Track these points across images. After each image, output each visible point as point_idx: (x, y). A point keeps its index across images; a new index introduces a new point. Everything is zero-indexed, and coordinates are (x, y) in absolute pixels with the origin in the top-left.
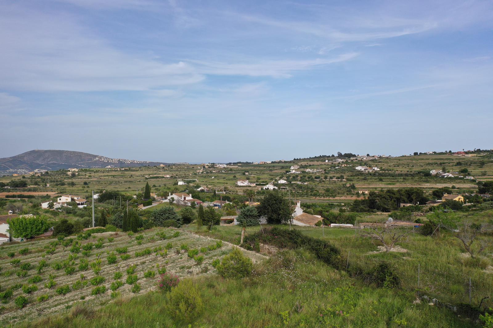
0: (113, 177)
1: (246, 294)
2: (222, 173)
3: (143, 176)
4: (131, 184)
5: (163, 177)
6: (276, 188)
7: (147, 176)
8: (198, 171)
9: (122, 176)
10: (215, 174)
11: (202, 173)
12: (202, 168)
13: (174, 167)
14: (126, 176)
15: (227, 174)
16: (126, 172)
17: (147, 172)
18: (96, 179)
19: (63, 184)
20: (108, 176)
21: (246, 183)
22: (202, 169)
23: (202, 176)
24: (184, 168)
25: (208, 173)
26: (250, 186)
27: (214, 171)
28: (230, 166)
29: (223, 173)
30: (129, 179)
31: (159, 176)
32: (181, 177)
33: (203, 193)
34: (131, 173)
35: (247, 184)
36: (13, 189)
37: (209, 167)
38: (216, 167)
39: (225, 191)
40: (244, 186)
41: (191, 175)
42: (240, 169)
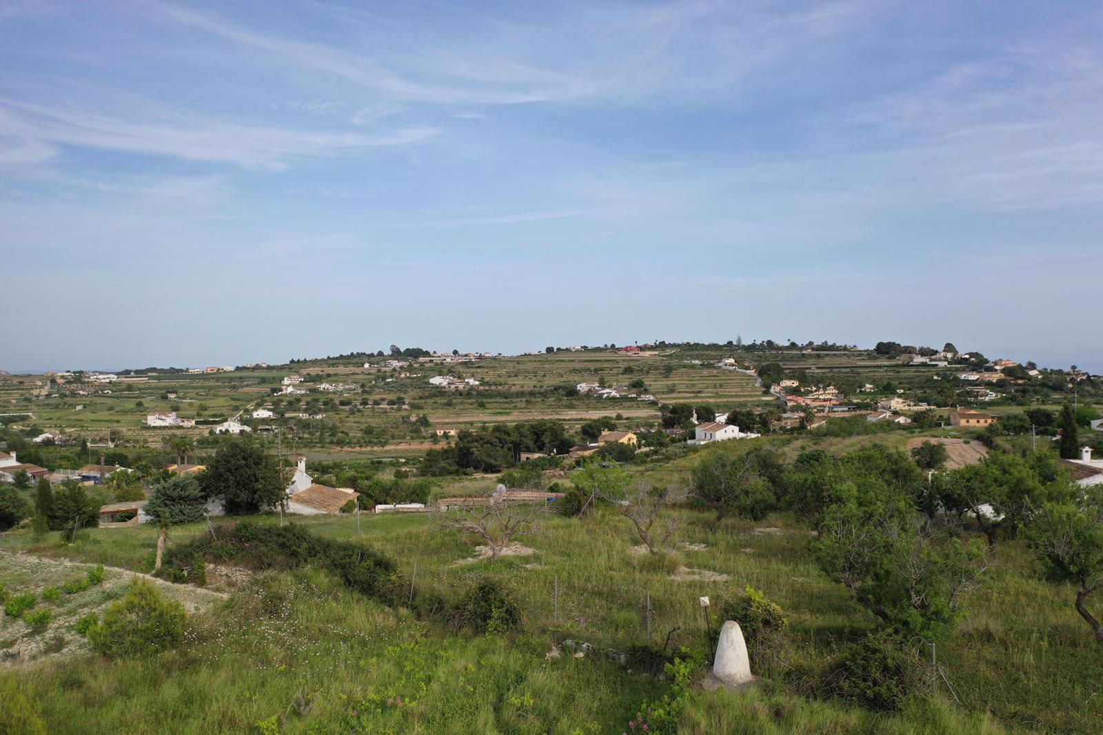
1: (170, 691)
2: (104, 397)
6: (247, 429)
8: (35, 392)
10: (84, 399)
11: (49, 395)
12: (49, 383)
15: (117, 397)
21: (170, 420)
22: (47, 388)
23: (48, 405)
25: (66, 396)
26: (181, 427)
27: (81, 392)
28: (126, 377)
29: (108, 397)
33: (51, 449)
35: (172, 422)
37: (69, 382)
38: (88, 382)
39: (113, 440)
40: (165, 427)
41: (14, 402)
42: (153, 385)
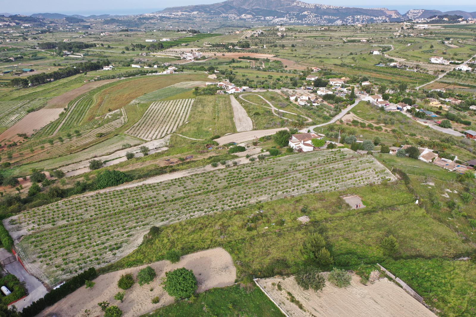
0: (315, 39)
2: (420, 37)
3: (341, 39)
4: (330, 48)
5: (359, 41)
6: (470, 69)
7: (345, 39)
8: (395, 34)
9: (323, 38)
10: (412, 38)
11: (399, 36)
12: (400, 29)
13: (371, 27)
14: (326, 38)
15: (426, 38)
16: (326, 33)
17: (345, 34)
18: (301, 41)
19: (276, 46)
20: (310, 37)
21: (440, 60)
22: (400, 31)
23: (398, 41)
24: (381, 29)
25: (406, 36)
26: (443, 64)
27: (412, 35)
28: (432, 26)
29: (422, 38)
30: (329, 42)
31: (356, 40)
32: (377, 42)
33: (395, 69)
34: (331, 33)
36: (241, 50)
37: (408, 29)
38: (416, 29)
39: (416, 68)
40: (437, 64)
41: (387, 38)
42: (442, 31)
